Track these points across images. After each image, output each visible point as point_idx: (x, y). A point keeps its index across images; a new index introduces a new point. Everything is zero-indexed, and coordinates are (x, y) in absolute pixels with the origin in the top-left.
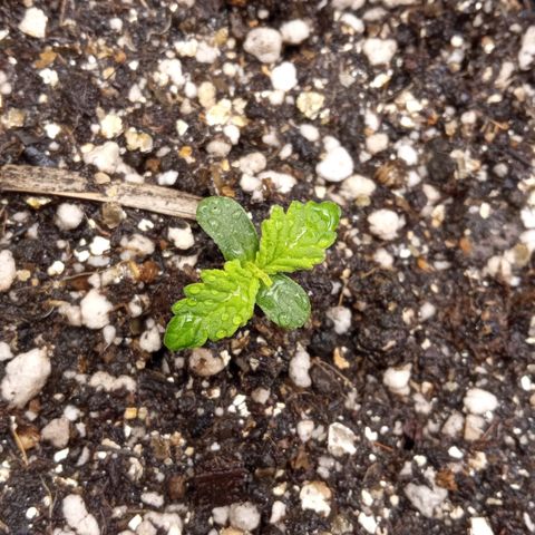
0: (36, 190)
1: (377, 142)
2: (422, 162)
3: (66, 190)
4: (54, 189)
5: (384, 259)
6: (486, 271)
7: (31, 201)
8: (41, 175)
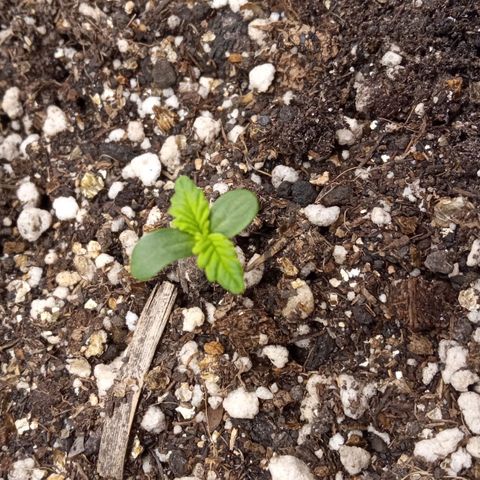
0: (124, 450)
1: (135, 130)
2: (159, 92)
3: (128, 420)
4: (125, 432)
5: (236, 133)
6: (260, 42)
7: (135, 454)
8: (110, 441)
